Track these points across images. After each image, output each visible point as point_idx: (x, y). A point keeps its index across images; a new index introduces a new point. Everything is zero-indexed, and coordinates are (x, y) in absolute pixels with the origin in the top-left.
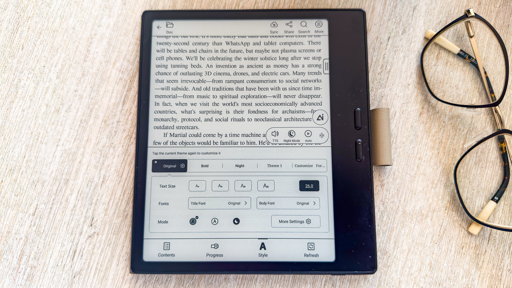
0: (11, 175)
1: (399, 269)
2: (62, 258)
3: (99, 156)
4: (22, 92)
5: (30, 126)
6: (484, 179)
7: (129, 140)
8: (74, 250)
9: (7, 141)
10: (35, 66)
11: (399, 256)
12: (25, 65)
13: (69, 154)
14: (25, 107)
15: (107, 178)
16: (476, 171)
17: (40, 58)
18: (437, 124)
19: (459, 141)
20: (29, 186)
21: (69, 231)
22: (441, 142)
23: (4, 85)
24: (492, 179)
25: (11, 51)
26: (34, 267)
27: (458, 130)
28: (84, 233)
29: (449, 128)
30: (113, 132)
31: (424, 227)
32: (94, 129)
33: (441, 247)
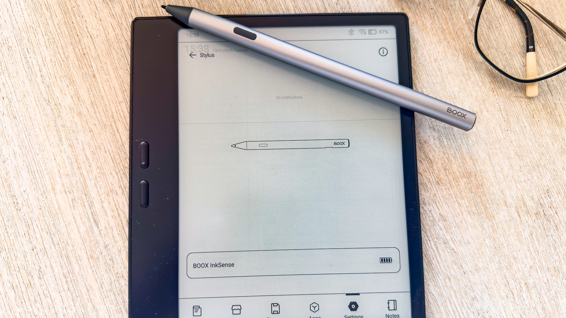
1: (493, 180)
3: (113, 297)
6: (507, 37)
11: (484, 168)
16: (494, 34)
18: (426, 15)
19: (459, 17)
22: (443, 31)
24: (513, 32)
27: (450, 8)
29: (440, 11)
30: (108, 261)
31: (486, 123)
32: (86, 274)
33: (514, 130)
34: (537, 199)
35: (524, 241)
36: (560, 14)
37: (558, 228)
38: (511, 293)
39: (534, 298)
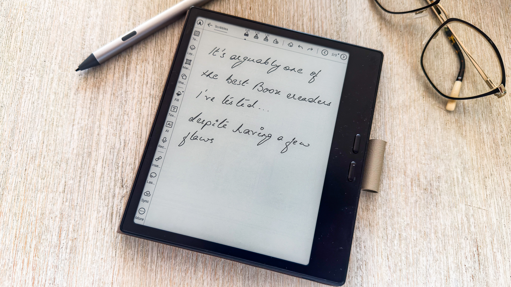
0: (33, 162)
1: (401, 154)
2: (101, 223)
3: (115, 124)
4: (28, 87)
5: (43, 115)
6: (446, 67)
7: (140, 105)
8: (111, 213)
9: (23, 133)
10: (36, 62)
11: (398, 144)
12: (26, 63)
13: (86, 130)
14: (34, 100)
15: (127, 142)
17: (39, 55)
18: (395, 34)
19: (417, 43)
20: (53, 167)
21: (102, 197)
22: (403, 47)
23: (9, 85)
24: (451, 65)
25: (10, 55)
26: (75, 239)
27: (413, 35)
28: (116, 195)
29: (406, 35)
30: (123, 101)
31: (411, 115)
32: (105, 103)
33: (429, 128)
34: (429, 180)
35: (409, 204)
36: (489, 67)
37: (438, 205)
38: (386, 236)
39: (402, 247)
